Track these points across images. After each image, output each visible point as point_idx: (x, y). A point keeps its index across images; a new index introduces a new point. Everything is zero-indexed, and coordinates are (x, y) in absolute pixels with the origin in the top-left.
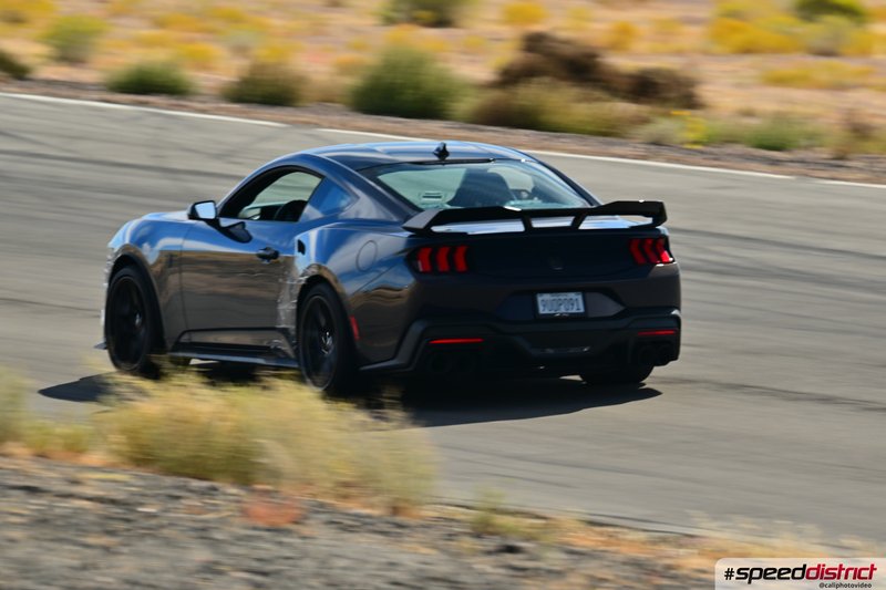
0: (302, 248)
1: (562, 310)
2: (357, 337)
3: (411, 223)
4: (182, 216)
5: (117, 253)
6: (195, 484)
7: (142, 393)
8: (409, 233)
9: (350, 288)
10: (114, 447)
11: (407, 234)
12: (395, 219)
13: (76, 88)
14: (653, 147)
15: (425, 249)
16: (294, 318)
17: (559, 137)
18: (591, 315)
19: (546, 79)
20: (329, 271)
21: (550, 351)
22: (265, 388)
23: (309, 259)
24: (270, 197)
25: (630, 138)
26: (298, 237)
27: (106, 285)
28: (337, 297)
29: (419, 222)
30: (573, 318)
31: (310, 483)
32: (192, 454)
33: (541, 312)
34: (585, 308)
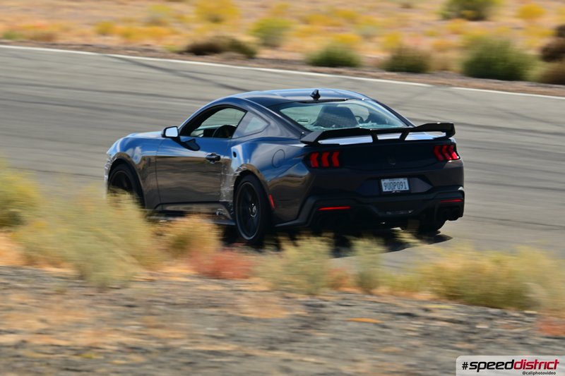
0: (235, 154)
1: (396, 189)
2: (274, 207)
3: (305, 139)
4: (157, 135)
5: (114, 158)
8: (305, 145)
9: (269, 178)
11: (303, 145)
12: (292, 136)
15: (314, 154)
16: (232, 196)
18: (412, 192)
20: (253, 167)
21: (389, 213)
23: (240, 161)
24: (212, 123)
26: (233, 148)
27: (107, 177)
28: (260, 183)
29: (310, 138)
30: (403, 193)
33: (384, 190)
34: (410, 187)
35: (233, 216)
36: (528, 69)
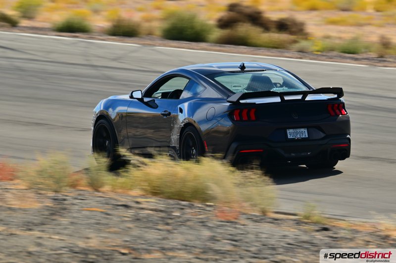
0: (181, 111)
1: (298, 136)
2: (207, 150)
3: (230, 99)
4: (127, 97)
5: (98, 114)
8: (230, 104)
9: (204, 128)
11: (228, 104)
14: (300, 53)
15: (237, 110)
16: (179, 142)
17: (260, 49)
18: (311, 139)
20: (194, 121)
21: (293, 154)
23: (185, 115)
24: (165, 88)
25: (290, 49)
26: (179, 106)
27: (93, 128)
28: (198, 132)
29: (234, 98)
30: (303, 139)
33: (289, 137)
34: (308, 135)
36: (208, 34)
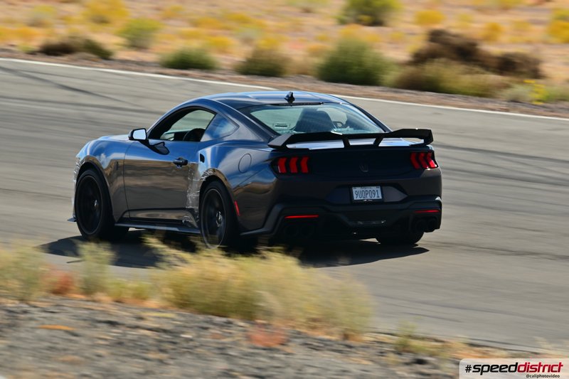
0: (202, 159)
1: (368, 197)
2: (239, 214)
3: (273, 143)
4: (124, 138)
5: (83, 161)
6: (218, 319)
7: (183, 261)
8: (272, 149)
9: (232, 184)
10: (166, 296)
11: (270, 150)
12: (262, 140)
13: (141, 65)
14: (512, 104)
15: (282, 159)
16: (198, 202)
18: (385, 201)
19: (443, 60)
20: (220, 172)
21: (361, 223)
22: (264, 258)
23: (207, 166)
24: (181, 126)
25: (499, 98)
26: (200, 152)
27: (75, 181)
28: (226, 190)
29: (278, 142)
30: (375, 202)
31: (292, 319)
32: (214, 300)
33: (355, 199)
34: (382, 196)
35: (199, 224)
